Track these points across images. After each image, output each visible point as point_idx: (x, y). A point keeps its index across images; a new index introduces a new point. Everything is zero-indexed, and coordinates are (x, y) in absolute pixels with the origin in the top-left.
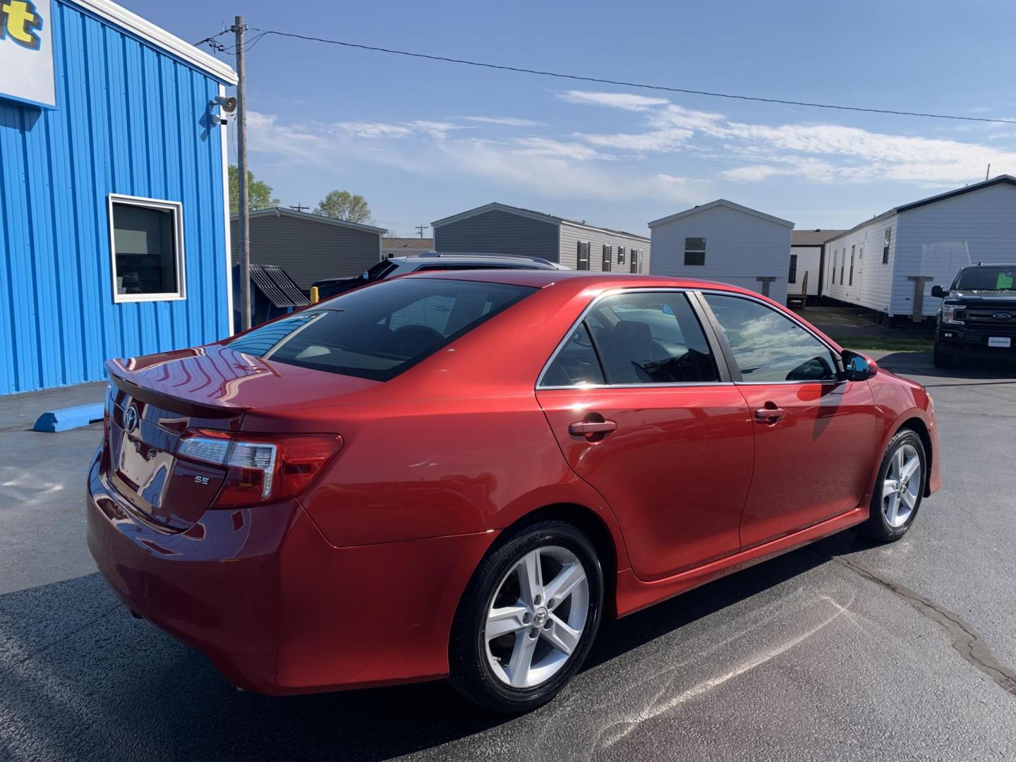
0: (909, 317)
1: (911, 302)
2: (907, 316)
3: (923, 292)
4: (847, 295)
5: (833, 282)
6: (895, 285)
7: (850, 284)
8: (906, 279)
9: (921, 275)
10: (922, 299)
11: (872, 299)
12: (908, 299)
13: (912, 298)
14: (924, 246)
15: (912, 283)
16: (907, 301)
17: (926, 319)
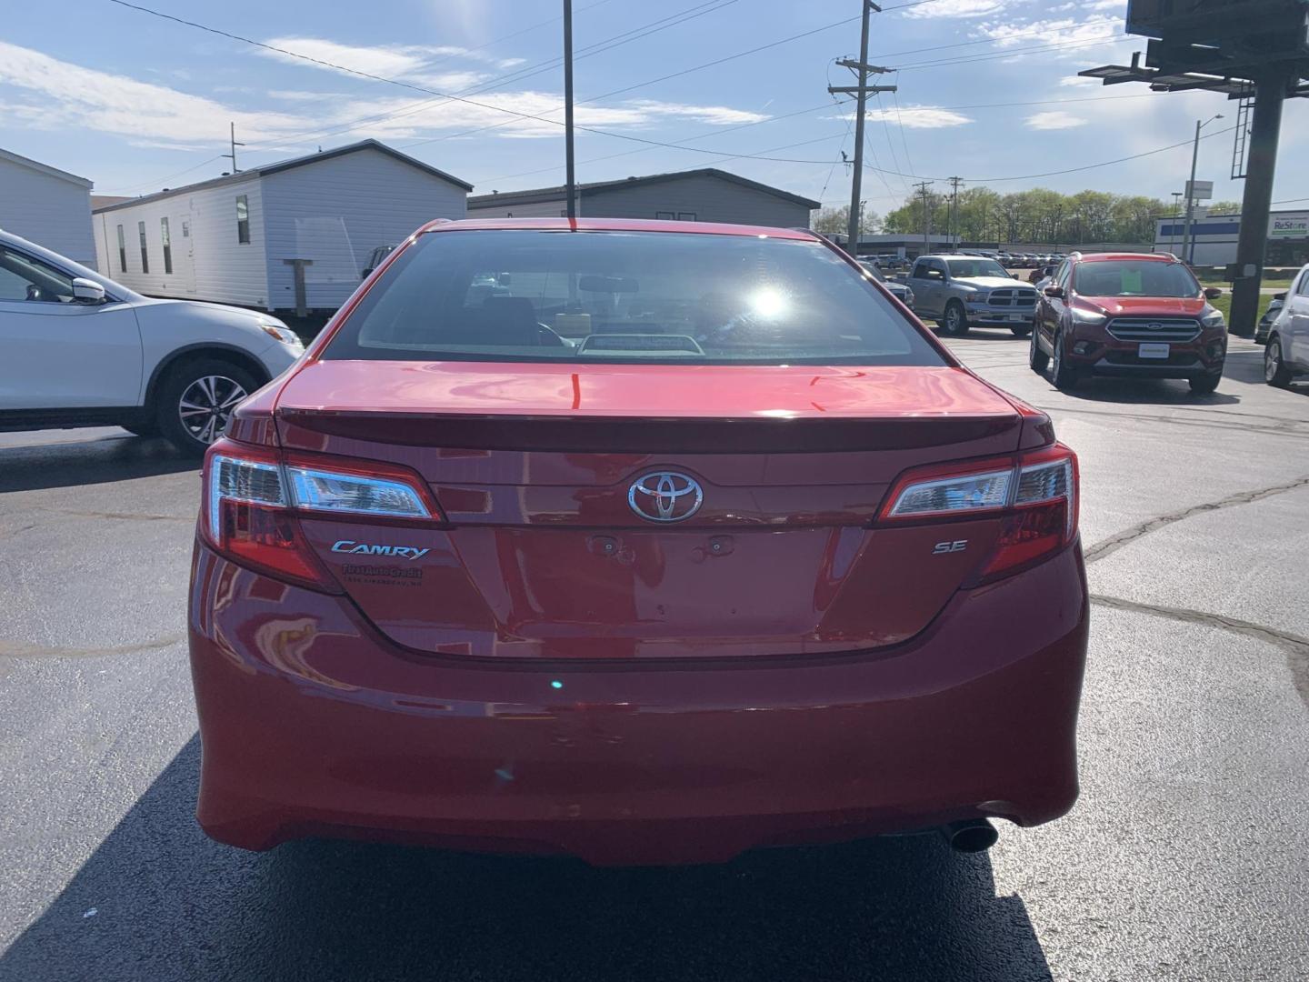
0: (293, 311)
1: (292, 292)
2: (290, 309)
3: (303, 279)
4: (164, 287)
5: (124, 269)
6: (270, 271)
7: (169, 270)
8: (281, 263)
9: (299, 257)
10: (304, 288)
11: (224, 291)
12: (288, 288)
13: (293, 287)
14: (296, 221)
15: (290, 268)
16: (288, 291)
17: (311, 312)
